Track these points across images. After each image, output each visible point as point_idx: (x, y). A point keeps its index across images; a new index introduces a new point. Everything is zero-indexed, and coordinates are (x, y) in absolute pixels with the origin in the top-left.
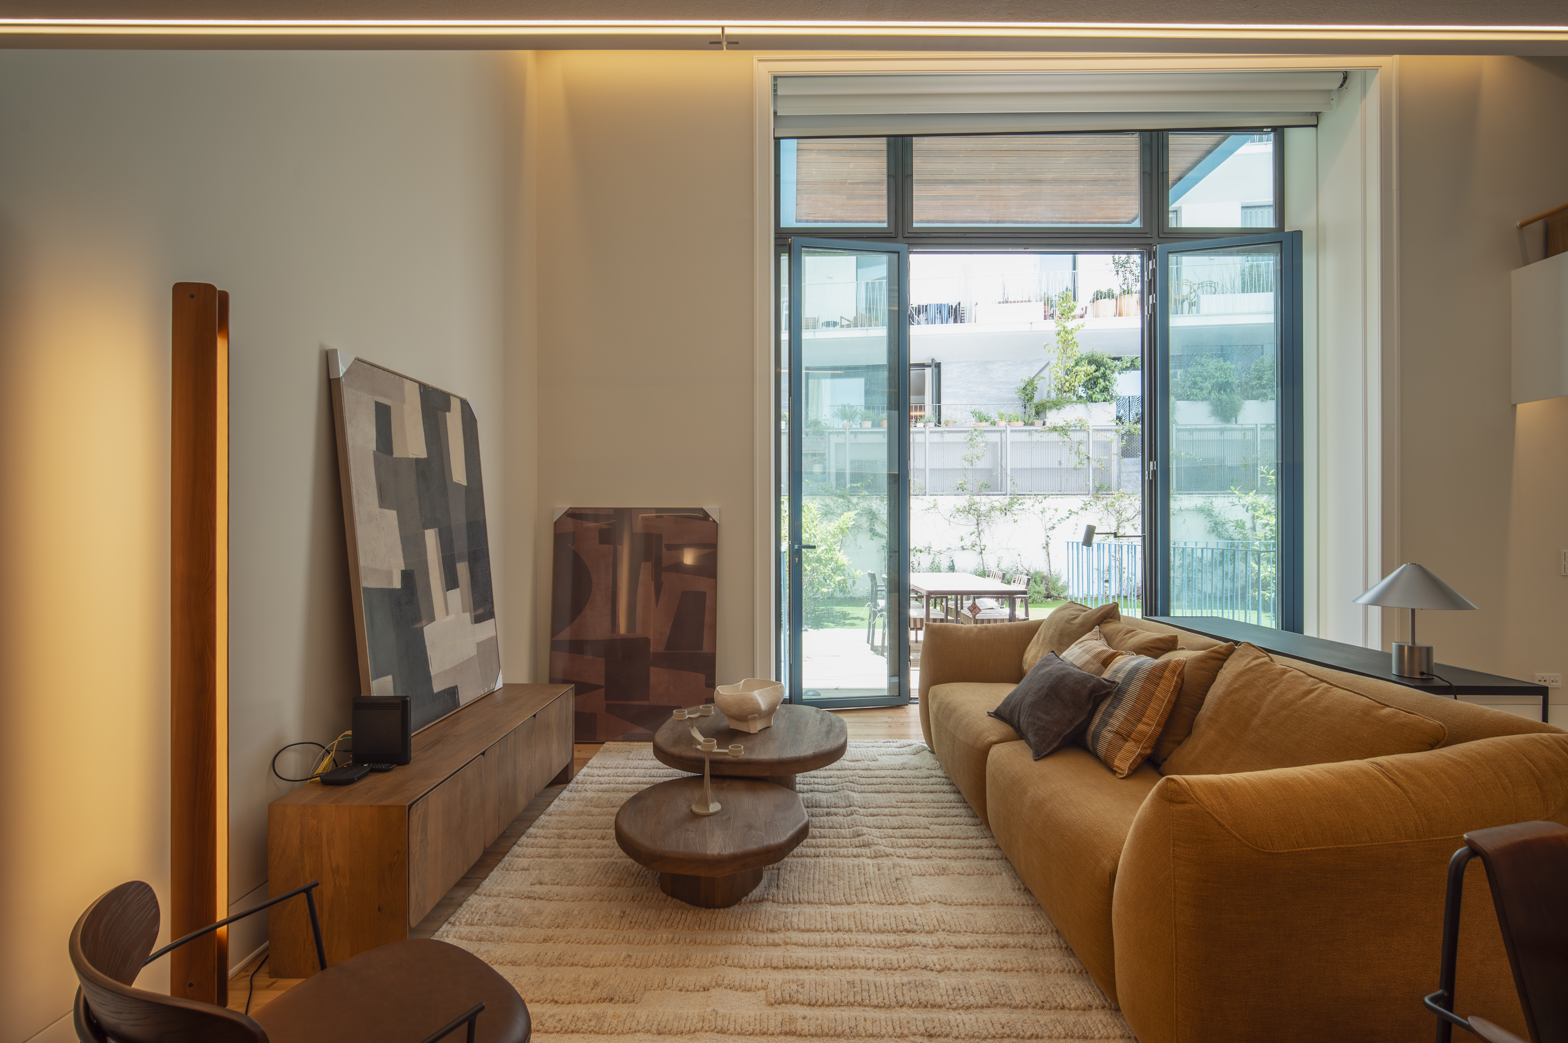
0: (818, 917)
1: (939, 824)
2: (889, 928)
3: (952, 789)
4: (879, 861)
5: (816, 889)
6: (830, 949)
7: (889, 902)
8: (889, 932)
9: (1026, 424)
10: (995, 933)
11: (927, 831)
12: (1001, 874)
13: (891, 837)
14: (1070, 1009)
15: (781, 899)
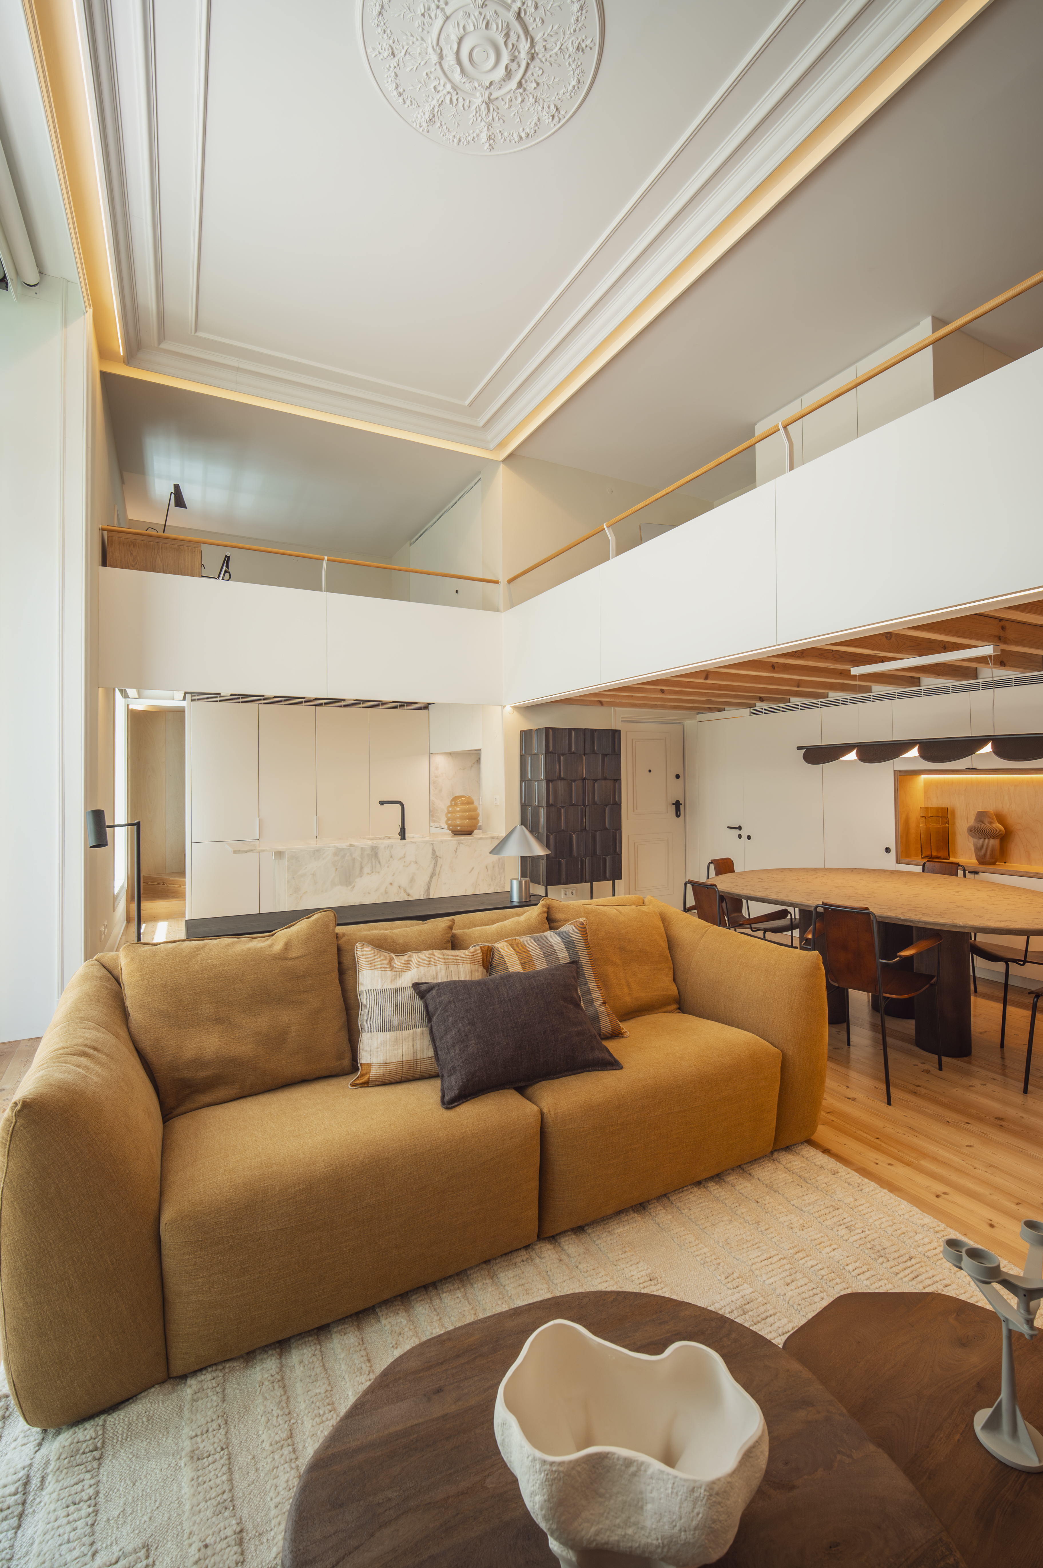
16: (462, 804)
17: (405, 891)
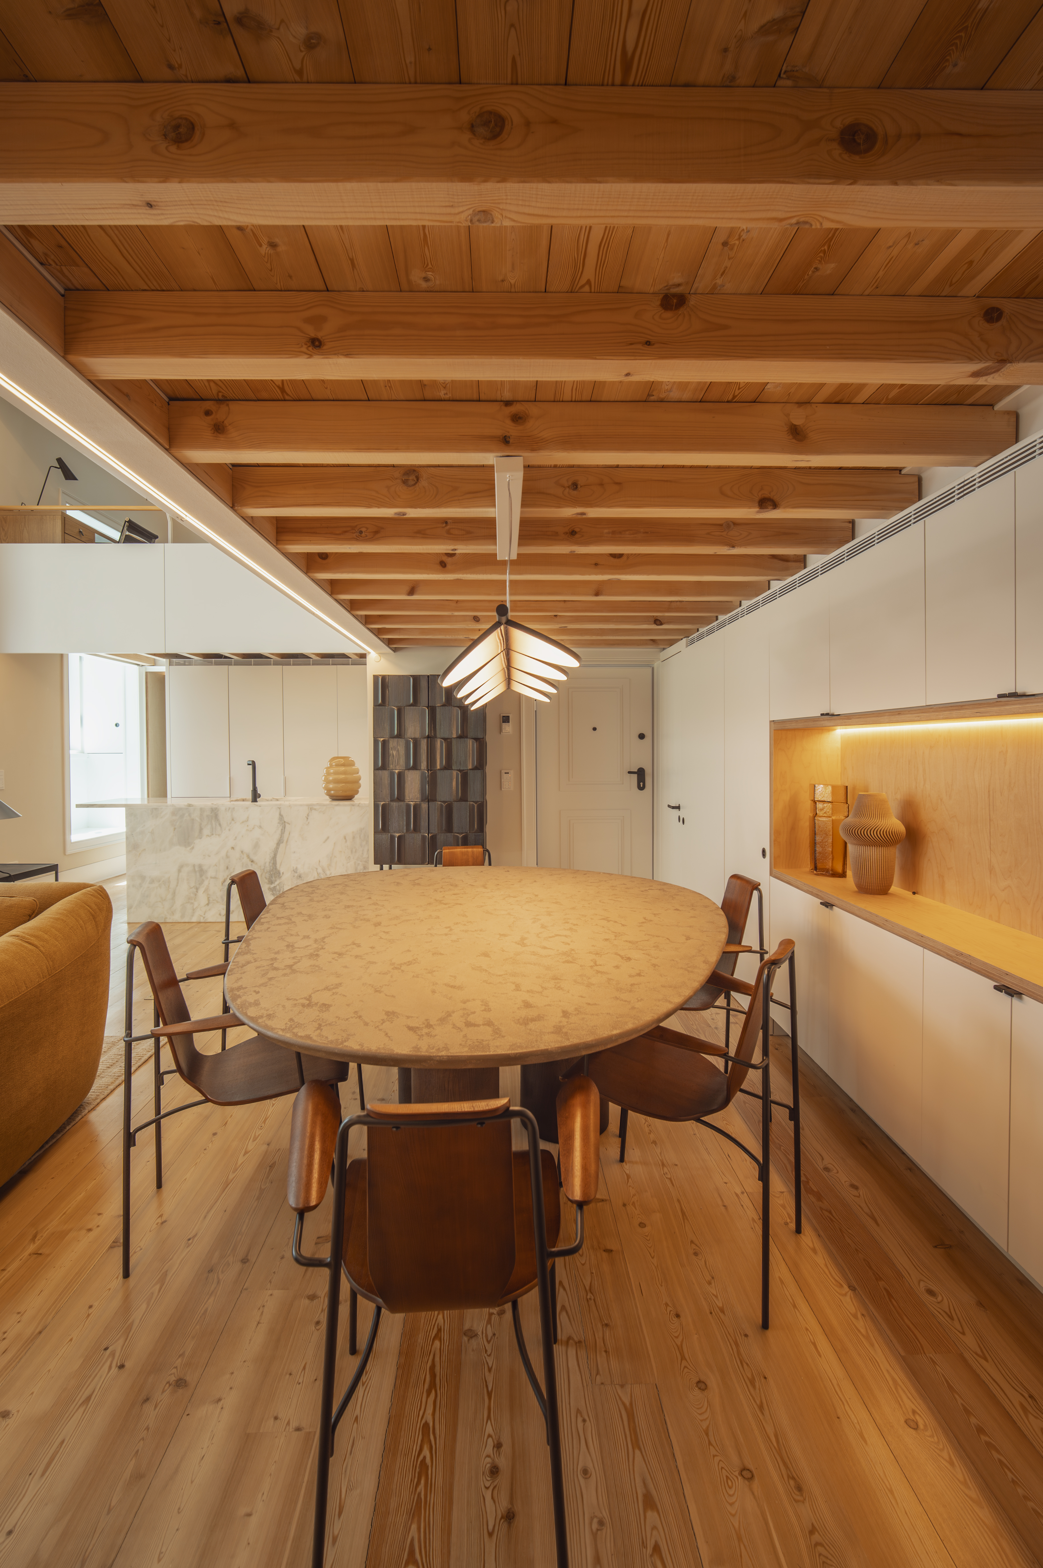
16: (337, 765)
17: (248, 856)
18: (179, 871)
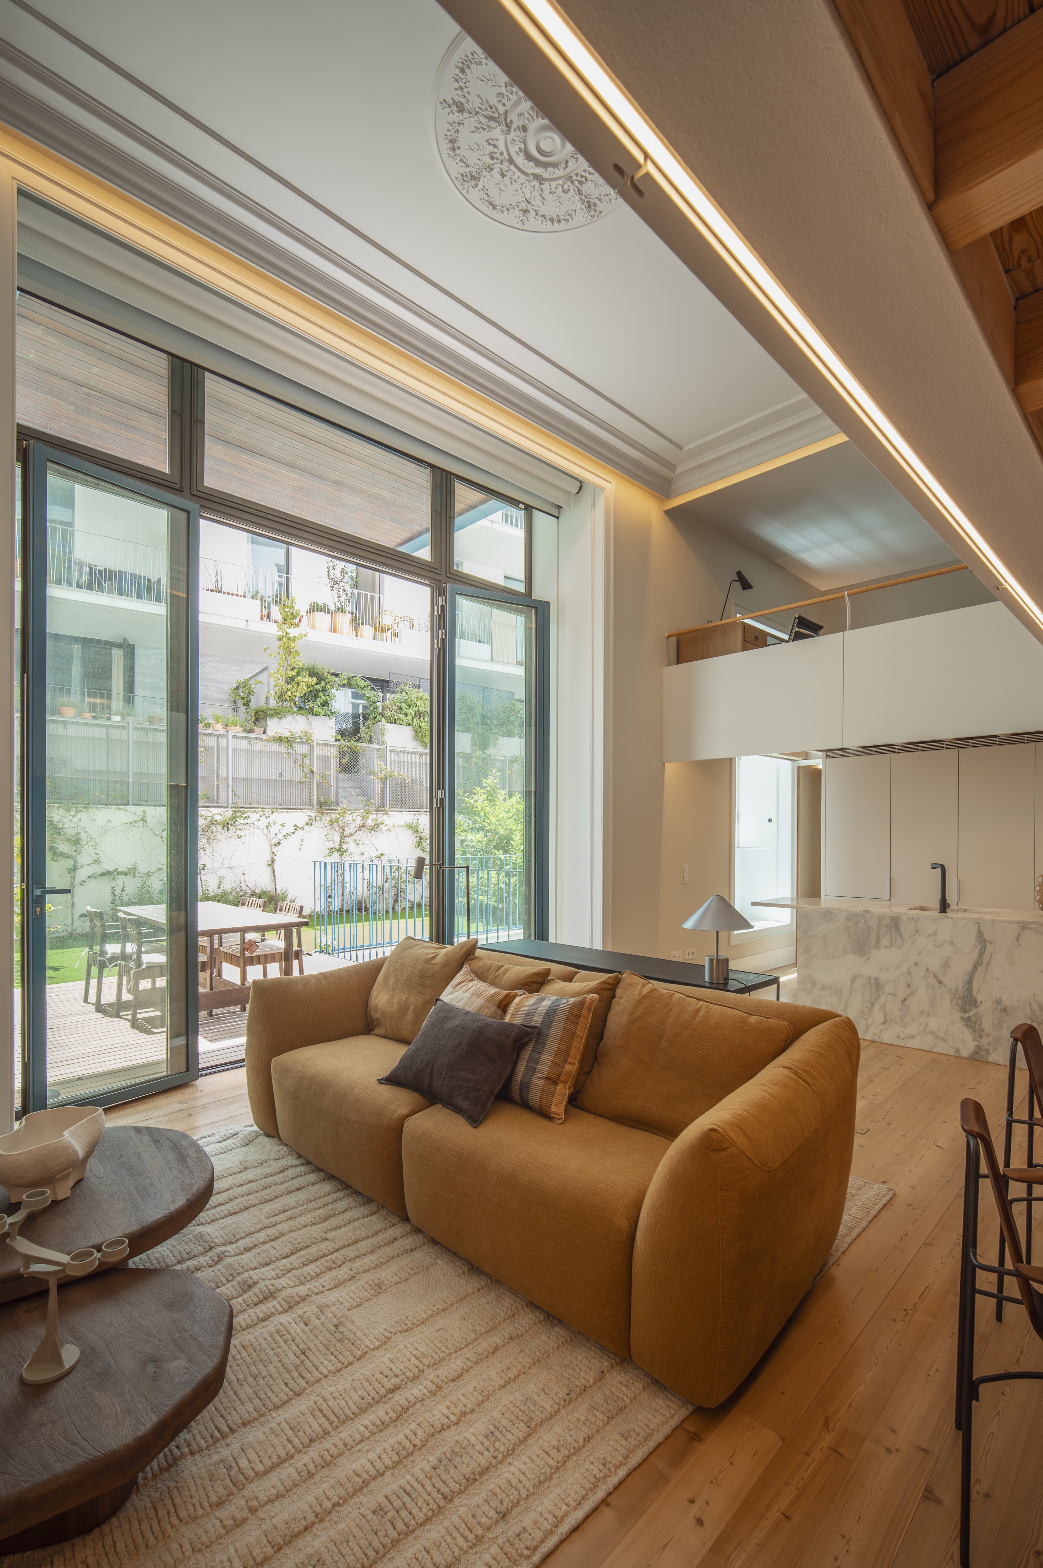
0: (272, 1437)
1: (335, 1229)
2: (370, 1400)
3: (321, 1177)
4: (299, 1311)
5: (243, 1396)
6: (317, 1478)
7: (346, 1363)
8: (372, 1406)
9: (245, 731)
10: (476, 1339)
11: (326, 1243)
12: (436, 1263)
13: (291, 1270)
14: (591, 1387)
15: (203, 1444)
18: (853, 981)
